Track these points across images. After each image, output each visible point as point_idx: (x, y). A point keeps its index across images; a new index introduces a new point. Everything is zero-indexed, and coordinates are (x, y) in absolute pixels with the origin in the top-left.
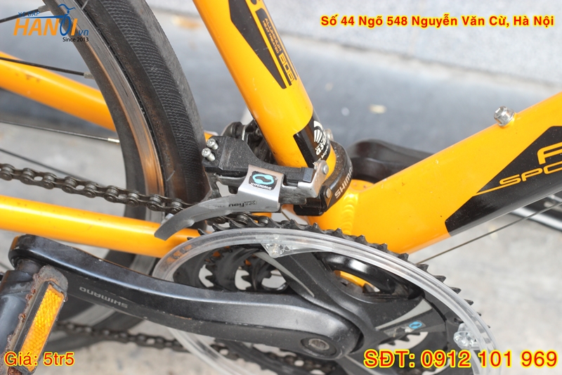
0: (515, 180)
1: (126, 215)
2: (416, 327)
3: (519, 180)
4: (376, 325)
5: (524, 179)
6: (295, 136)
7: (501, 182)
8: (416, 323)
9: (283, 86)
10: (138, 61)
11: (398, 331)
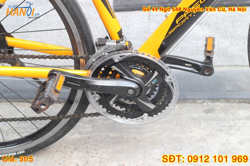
0: (172, 31)
1: (75, 69)
2: (155, 82)
3: (173, 31)
4: (145, 84)
5: (174, 30)
6: (118, 33)
7: (169, 33)
8: (155, 80)
9: (114, 18)
10: (78, 17)
11: (151, 84)
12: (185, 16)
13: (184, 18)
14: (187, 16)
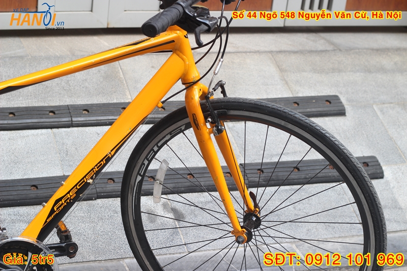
5: (53, 217)
12: (63, 202)
13: (62, 204)
14: (65, 202)
